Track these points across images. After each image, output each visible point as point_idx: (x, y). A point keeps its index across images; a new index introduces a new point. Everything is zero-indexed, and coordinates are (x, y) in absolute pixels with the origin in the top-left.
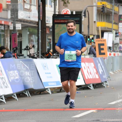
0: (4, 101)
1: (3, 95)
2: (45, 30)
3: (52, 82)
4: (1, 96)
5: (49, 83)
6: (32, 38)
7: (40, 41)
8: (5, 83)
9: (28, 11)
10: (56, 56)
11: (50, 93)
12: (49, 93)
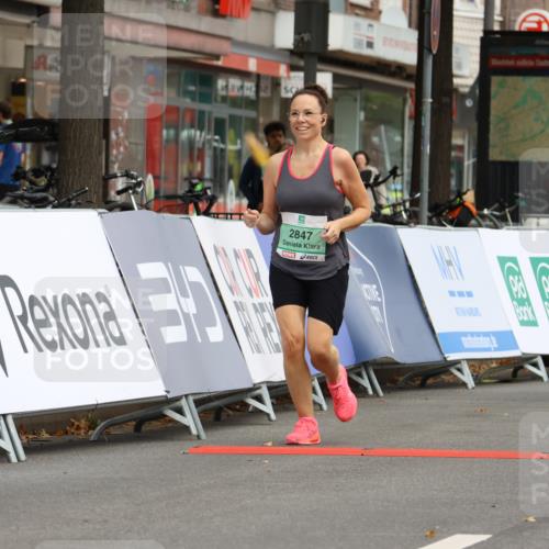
0: (268, 408)
1: (263, 383)
2: (445, 100)
3: (478, 334)
4: (256, 387)
5: (463, 339)
6: (375, 139)
7: (427, 149)
8: (271, 330)
9: (367, 17)
10: (491, 220)
11: (471, 383)
12: (464, 385)
